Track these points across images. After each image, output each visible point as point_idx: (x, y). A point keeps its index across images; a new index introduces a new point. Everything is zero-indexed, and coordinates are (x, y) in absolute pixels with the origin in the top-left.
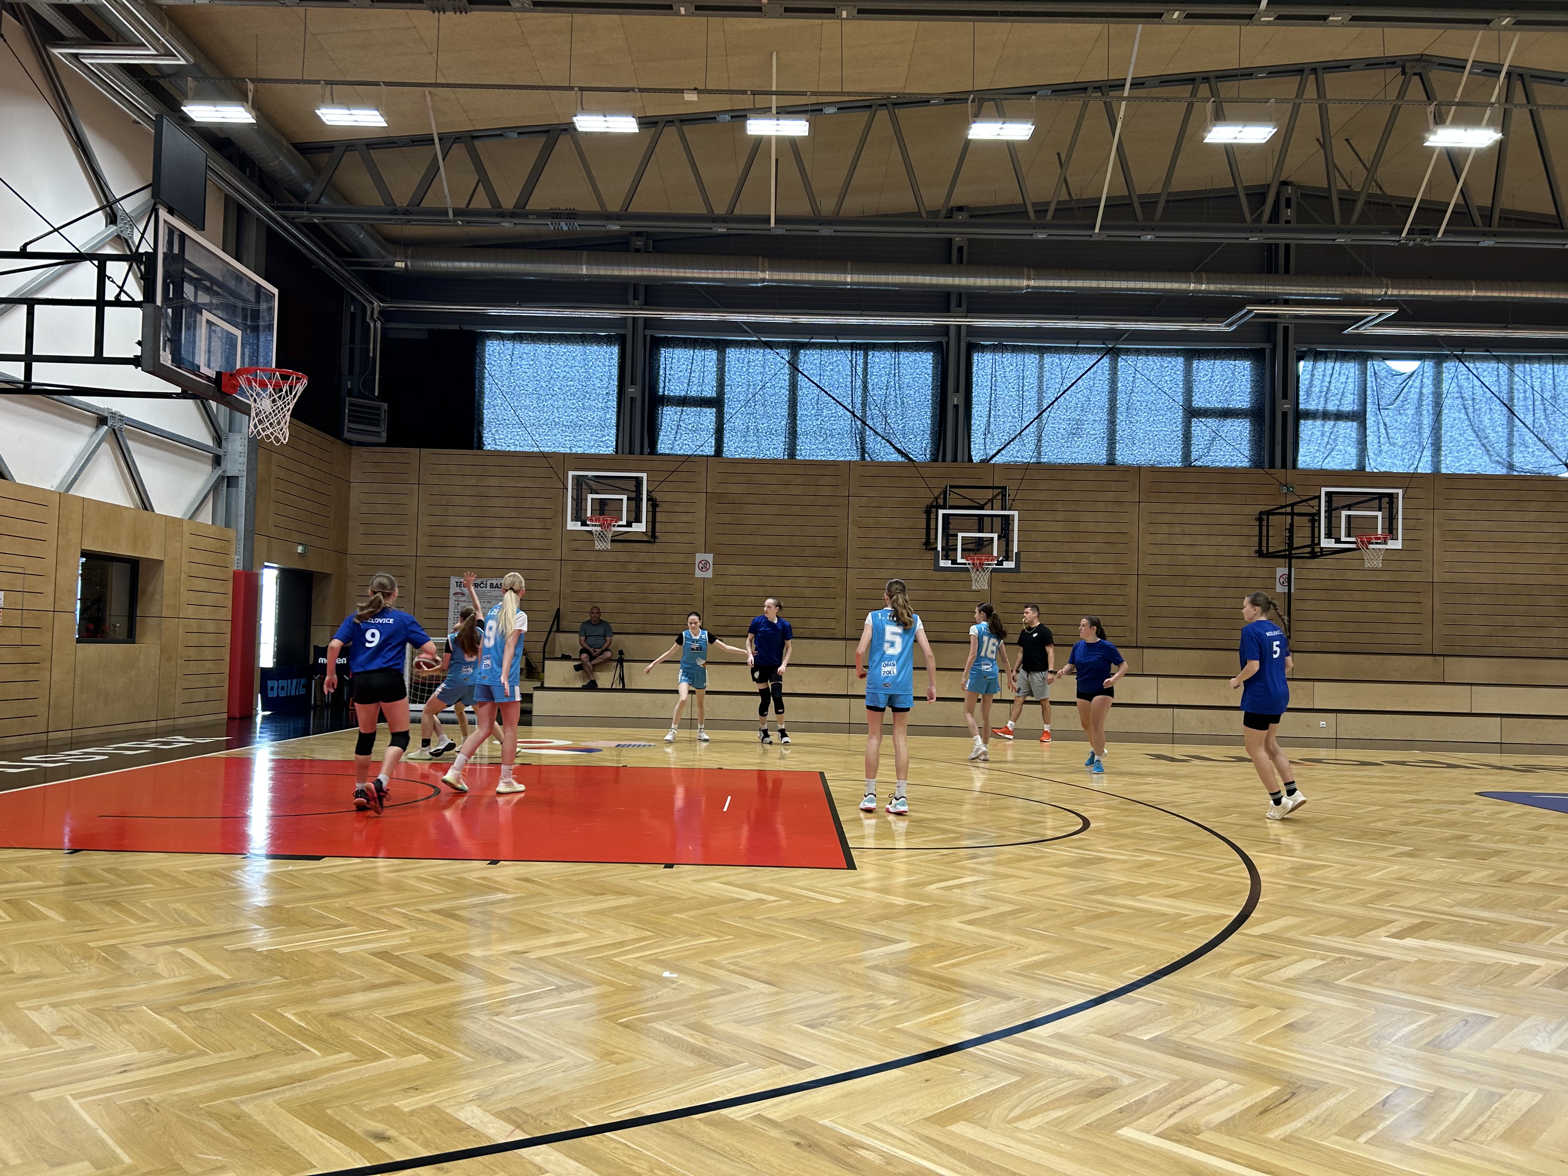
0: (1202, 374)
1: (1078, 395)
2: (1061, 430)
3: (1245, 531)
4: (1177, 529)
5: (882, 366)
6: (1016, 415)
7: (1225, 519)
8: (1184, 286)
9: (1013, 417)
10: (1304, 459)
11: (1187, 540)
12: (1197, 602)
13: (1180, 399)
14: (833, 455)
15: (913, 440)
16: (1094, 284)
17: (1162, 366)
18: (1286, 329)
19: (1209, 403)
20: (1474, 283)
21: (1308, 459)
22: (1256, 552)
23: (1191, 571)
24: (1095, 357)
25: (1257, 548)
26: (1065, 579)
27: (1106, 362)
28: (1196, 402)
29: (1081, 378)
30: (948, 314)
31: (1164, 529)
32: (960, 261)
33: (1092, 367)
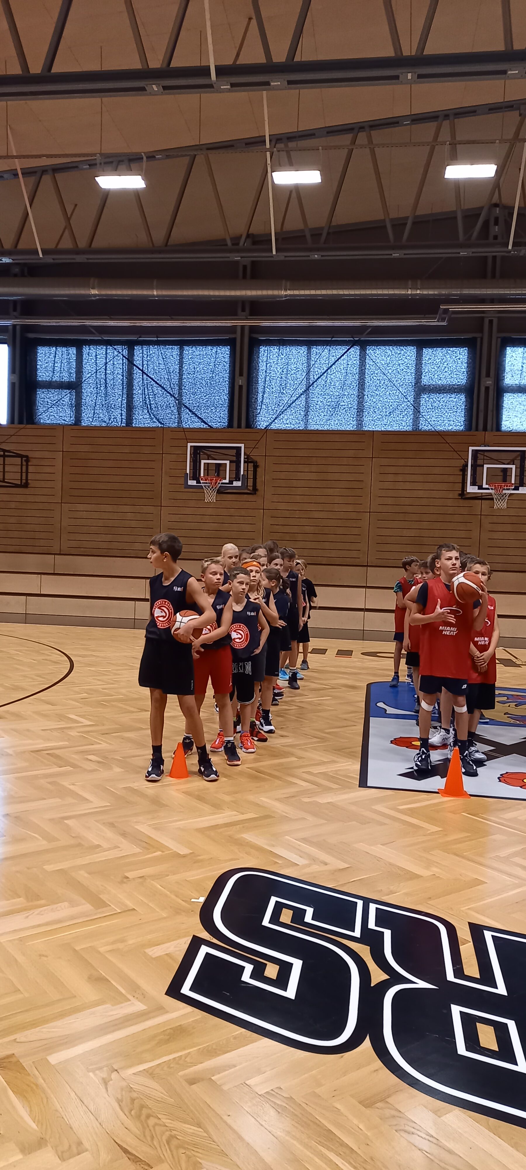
0: (427, 359)
1: (332, 377)
2: (319, 403)
3: (451, 479)
4: (400, 478)
5: (190, 357)
7: (437, 470)
8: (403, 292)
10: (506, 423)
11: (408, 486)
13: (411, 378)
15: (214, 411)
16: (335, 292)
17: (396, 353)
18: (491, 322)
19: (432, 379)
21: (508, 423)
22: (460, 495)
23: (410, 509)
24: (344, 349)
25: (461, 492)
27: (355, 351)
28: (425, 380)
29: (334, 364)
30: (235, 317)
31: (391, 478)
32: (244, 277)
33: (343, 355)
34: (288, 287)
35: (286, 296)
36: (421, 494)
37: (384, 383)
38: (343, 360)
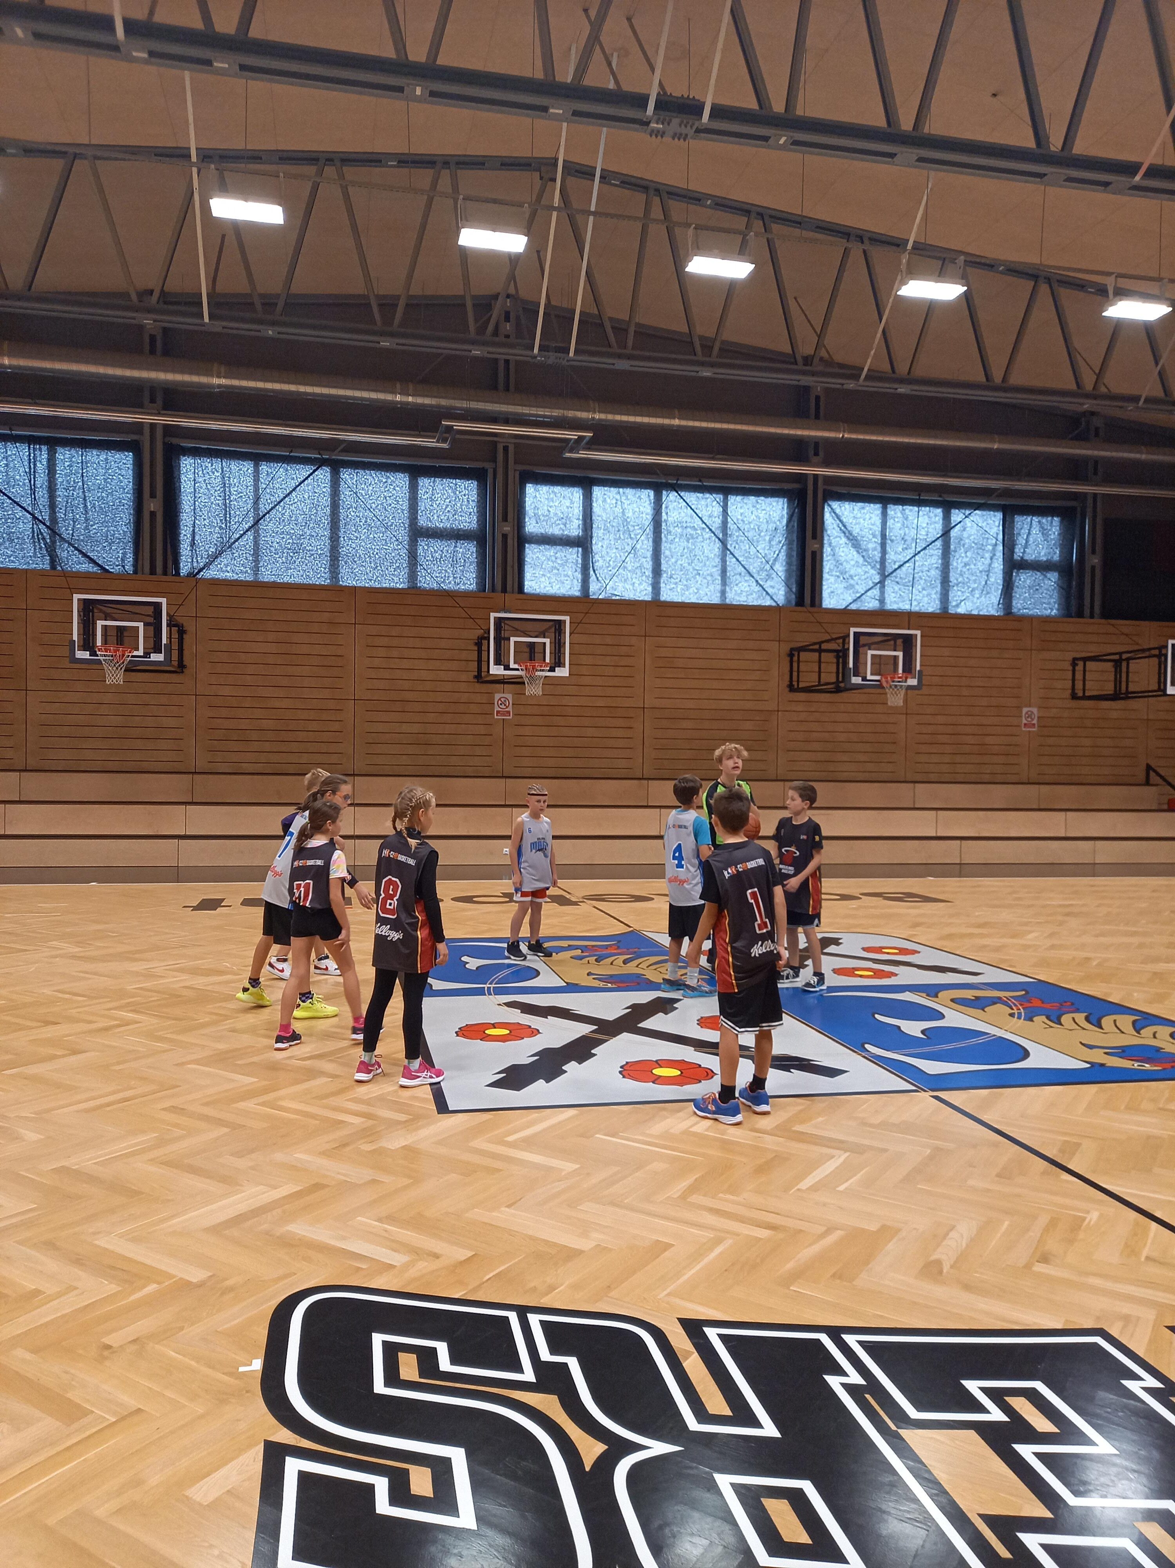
0: (423, 492)
1: (292, 508)
2: (275, 544)
3: (464, 655)
4: (395, 653)
5: (67, 464)
6: (223, 526)
7: (444, 643)
8: (389, 397)
9: (221, 528)
10: (530, 583)
11: (406, 664)
12: (416, 728)
13: (404, 517)
14: (13, 562)
15: (107, 548)
16: (293, 388)
17: (381, 481)
18: (506, 449)
19: (432, 521)
20: (676, 412)
21: (533, 584)
22: (475, 677)
23: (410, 696)
24: (309, 469)
25: (476, 674)
26: (277, 704)
27: (324, 475)
28: (422, 522)
29: (294, 490)
30: (140, 410)
31: (382, 652)
32: (153, 352)
33: (307, 478)
34: (223, 374)
35: (219, 386)
36: (424, 675)
37: (366, 522)
38: (308, 485)
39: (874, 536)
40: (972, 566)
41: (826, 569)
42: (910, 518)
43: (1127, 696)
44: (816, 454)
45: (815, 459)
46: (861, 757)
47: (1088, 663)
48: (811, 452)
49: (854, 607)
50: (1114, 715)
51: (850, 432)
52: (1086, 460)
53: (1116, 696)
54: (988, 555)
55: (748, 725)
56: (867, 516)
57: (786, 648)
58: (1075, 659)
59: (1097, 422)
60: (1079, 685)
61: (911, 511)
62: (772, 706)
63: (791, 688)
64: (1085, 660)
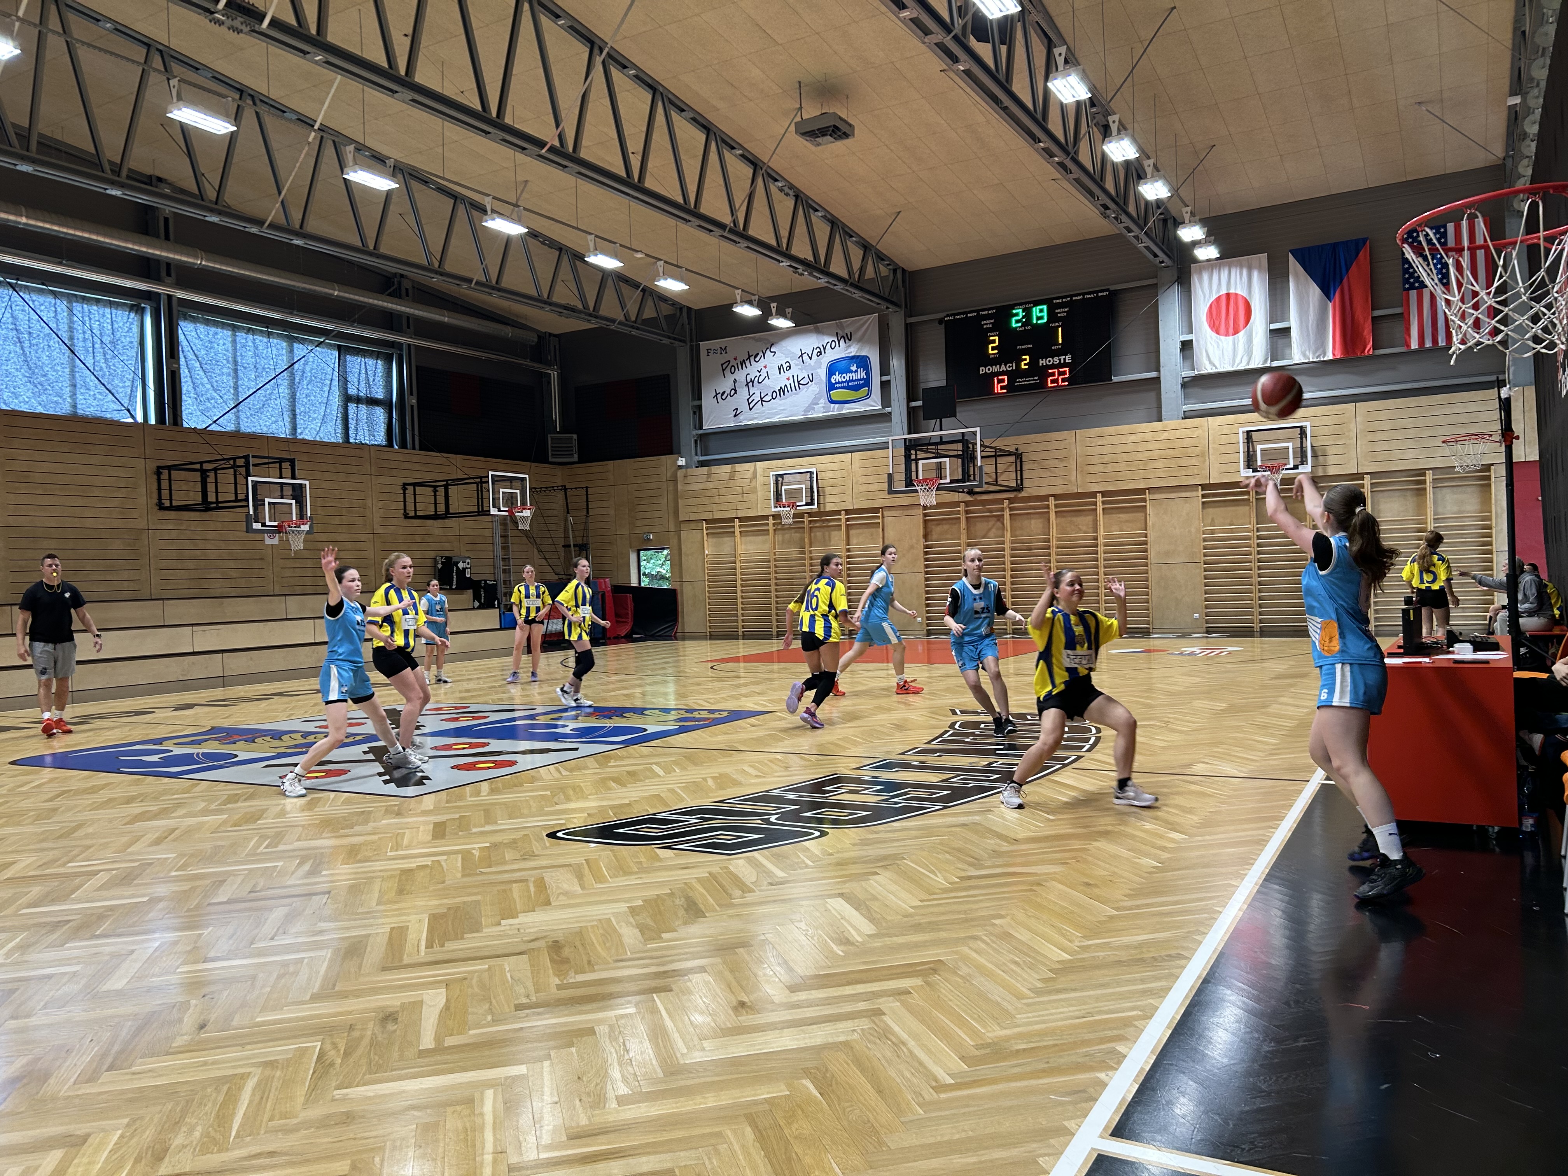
20: (23, 209)
39: (228, 362)
40: (313, 398)
41: (184, 390)
42: (260, 348)
43: (447, 515)
44: (169, 274)
45: (168, 280)
46: (233, 574)
47: (417, 488)
48: (163, 273)
49: (214, 427)
50: (437, 531)
51: (207, 260)
52: (400, 315)
53: (435, 517)
54: (326, 389)
55: (118, 544)
56: (221, 342)
57: (152, 466)
58: (405, 484)
59: (406, 284)
60: (410, 506)
61: (261, 341)
62: (142, 524)
63: (161, 507)
64: (414, 485)
